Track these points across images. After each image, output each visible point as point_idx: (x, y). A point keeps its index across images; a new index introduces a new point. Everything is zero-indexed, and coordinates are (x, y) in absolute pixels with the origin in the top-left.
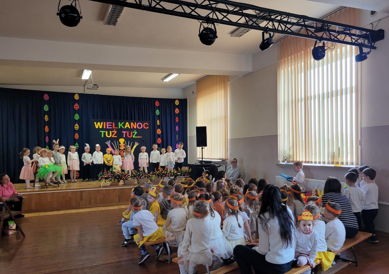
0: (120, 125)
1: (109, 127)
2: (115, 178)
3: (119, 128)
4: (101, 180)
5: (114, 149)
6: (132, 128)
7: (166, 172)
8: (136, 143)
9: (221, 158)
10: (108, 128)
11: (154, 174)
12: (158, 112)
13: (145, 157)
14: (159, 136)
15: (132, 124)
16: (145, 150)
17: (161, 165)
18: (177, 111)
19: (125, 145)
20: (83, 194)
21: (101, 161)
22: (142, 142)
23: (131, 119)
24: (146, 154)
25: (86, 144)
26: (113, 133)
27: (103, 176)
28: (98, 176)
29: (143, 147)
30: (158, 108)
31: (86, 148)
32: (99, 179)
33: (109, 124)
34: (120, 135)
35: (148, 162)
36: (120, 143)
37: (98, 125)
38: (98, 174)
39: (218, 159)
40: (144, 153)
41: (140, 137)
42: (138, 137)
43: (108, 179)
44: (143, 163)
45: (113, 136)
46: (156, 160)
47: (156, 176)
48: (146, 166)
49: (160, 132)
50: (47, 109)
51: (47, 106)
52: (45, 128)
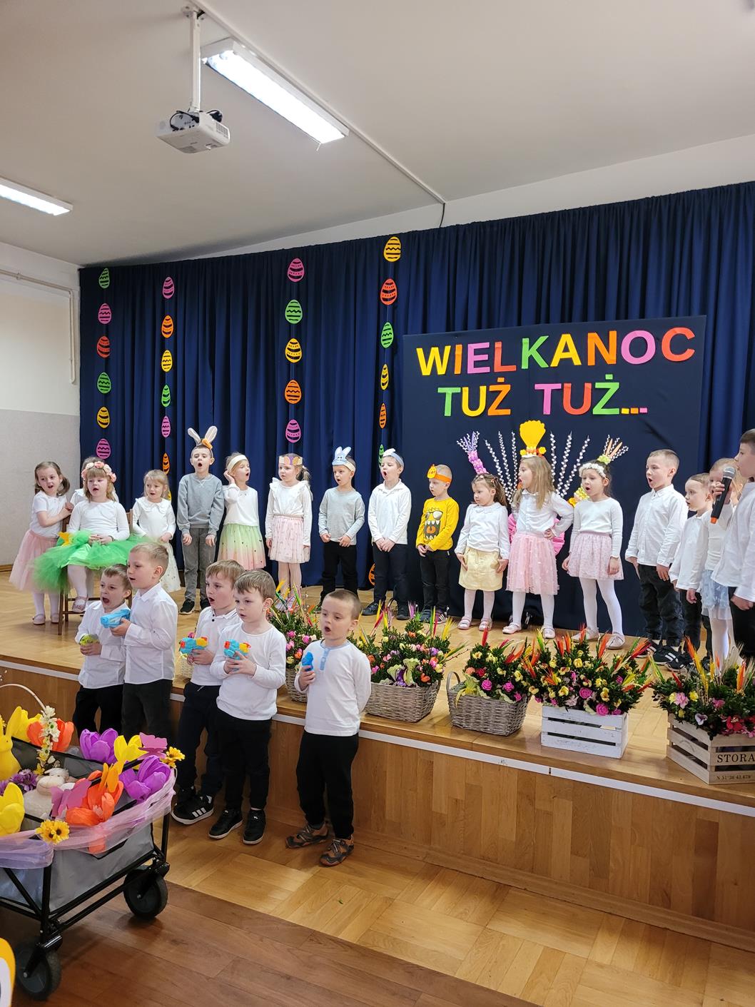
0: (529, 351)
1: (477, 364)
3: (525, 366)
6: (591, 361)
15: (593, 339)
16: (598, 482)
26: (491, 396)
33: (477, 352)
37: (432, 361)
41: (635, 411)
42: (625, 411)
44: (585, 554)
45: (493, 411)
48: (608, 578)
50: (298, 314)
51: (298, 305)
52: (286, 390)
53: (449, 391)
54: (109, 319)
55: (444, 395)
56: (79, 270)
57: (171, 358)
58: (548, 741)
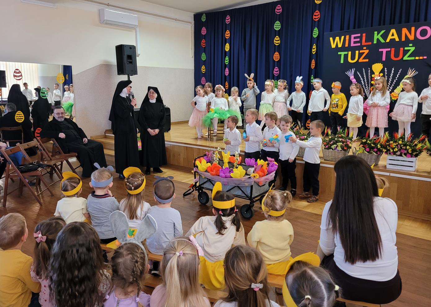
0: (377, 36)
1: (355, 42)
3: (375, 42)
6: (403, 39)
8: (410, 71)
10: (352, 45)
13: (409, 101)
15: (405, 31)
16: (411, 87)
24: (413, 94)
26: (360, 55)
29: (404, 81)
33: (355, 38)
34: (374, 57)
35: (415, 112)
37: (336, 42)
40: (408, 92)
41: (421, 58)
42: (417, 58)
45: (361, 60)
50: (279, 26)
51: (279, 23)
52: (274, 56)
53: (343, 54)
54: (205, 33)
55: (341, 55)
56: (194, 15)
57: (229, 46)
58: (389, 167)
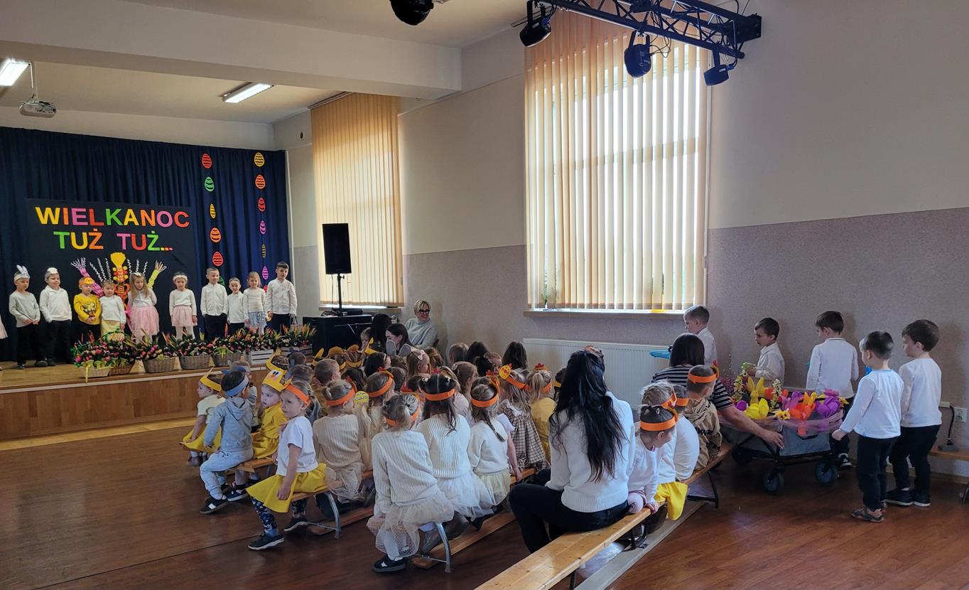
0: (110, 216)
1: (79, 220)
2: (121, 355)
3: (109, 223)
4: (82, 361)
5: (97, 281)
6: (144, 224)
7: (254, 337)
8: (157, 264)
9: (387, 300)
10: (75, 223)
11: (224, 343)
12: (209, 184)
13: (187, 301)
14: (216, 247)
15: (143, 213)
16: (185, 283)
17: (232, 319)
18: (260, 182)
19: (128, 270)
20: (35, 399)
21: (67, 314)
22: (174, 264)
23: (139, 202)
24: (189, 293)
25: (19, 267)
26: (90, 239)
27: (88, 352)
28: (73, 352)
29: (180, 276)
30: (211, 173)
31: (17, 277)
32: (77, 360)
33: (78, 213)
34: (111, 243)
35: (195, 314)
36: (112, 265)
37: (47, 216)
38: (73, 346)
39: (377, 304)
40: (182, 290)
41: (167, 249)
42: (163, 249)
43: (103, 359)
44: (182, 316)
45: (92, 247)
46: (218, 308)
47: (229, 349)
48: (190, 324)
49: (219, 237)
53: (62, 234)
55: (59, 236)
